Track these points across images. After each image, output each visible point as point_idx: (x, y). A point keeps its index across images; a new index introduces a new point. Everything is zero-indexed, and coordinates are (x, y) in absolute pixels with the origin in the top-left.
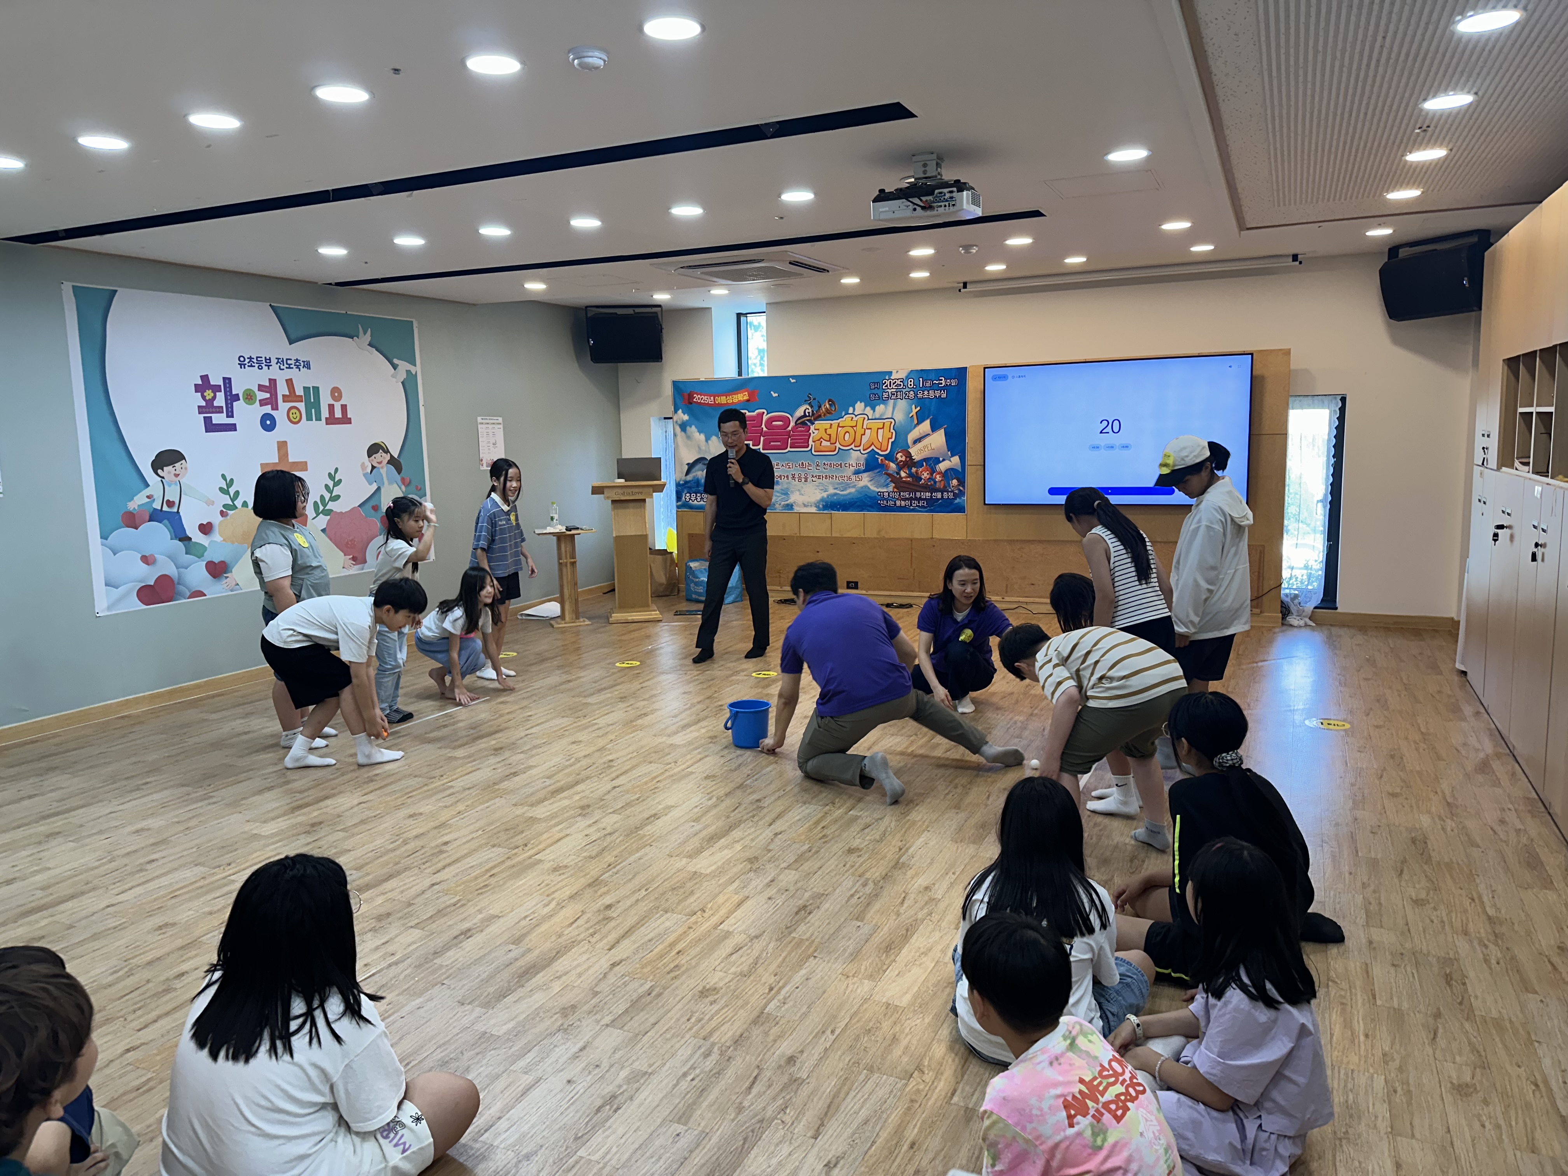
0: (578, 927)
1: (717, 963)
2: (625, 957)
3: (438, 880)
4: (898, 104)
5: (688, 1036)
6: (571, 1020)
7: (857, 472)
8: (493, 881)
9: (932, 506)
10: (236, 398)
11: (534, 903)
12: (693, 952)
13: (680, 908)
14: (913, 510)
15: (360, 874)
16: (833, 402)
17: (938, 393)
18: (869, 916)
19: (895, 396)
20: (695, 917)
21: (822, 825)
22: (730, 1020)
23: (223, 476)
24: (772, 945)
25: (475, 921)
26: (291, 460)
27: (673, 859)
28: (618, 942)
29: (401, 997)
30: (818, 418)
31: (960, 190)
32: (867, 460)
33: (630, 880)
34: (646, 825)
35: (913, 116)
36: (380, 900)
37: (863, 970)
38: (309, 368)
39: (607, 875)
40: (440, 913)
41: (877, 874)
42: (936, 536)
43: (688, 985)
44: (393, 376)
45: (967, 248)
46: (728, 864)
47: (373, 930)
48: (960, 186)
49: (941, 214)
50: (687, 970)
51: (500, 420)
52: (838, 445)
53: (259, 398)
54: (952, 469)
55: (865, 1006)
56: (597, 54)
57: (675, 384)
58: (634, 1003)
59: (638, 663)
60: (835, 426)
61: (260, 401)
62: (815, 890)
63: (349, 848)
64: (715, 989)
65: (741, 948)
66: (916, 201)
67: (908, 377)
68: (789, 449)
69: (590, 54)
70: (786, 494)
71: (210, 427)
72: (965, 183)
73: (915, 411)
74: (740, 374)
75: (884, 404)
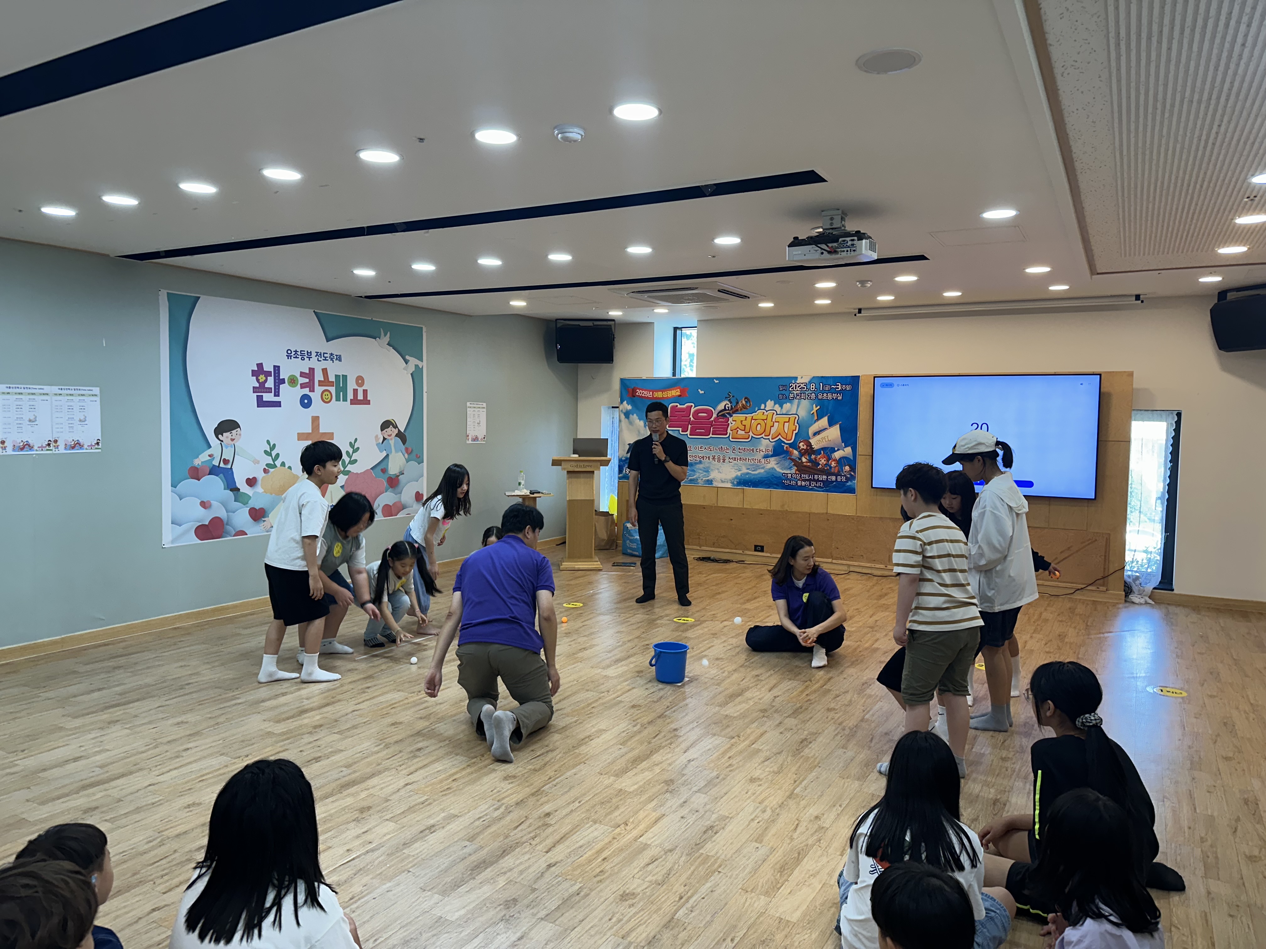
0: (522, 830)
1: (636, 871)
2: (560, 859)
3: (411, 781)
4: (813, 172)
5: (609, 934)
6: (512, 911)
7: (766, 457)
8: (454, 785)
9: (828, 487)
10: (283, 381)
11: (487, 807)
12: (616, 860)
13: (607, 820)
14: (812, 490)
15: (349, 771)
16: (749, 400)
17: (835, 396)
18: (766, 839)
19: (800, 396)
20: (619, 829)
21: (729, 755)
22: (645, 922)
23: (268, 442)
24: (683, 858)
25: (438, 819)
26: (322, 430)
27: (602, 776)
28: (554, 846)
29: (374, 880)
30: (736, 411)
31: (860, 239)
32: (774, 447)
33: (566, 792)
34: (581, 745)
35: (824, 181)
36: (363, 795)
37: (760, 887)
38: (340, 360)
39: (547, 786)
40: (411, 809)
41: (775, 802)
42: (830, 511)
43: (610, 890)
44: (404, 369)
45: (863, 282)
46: (649, 785)
47: (357, 820)
48: (860, 236)
49: (844, 256)
50: (611, 875)
51: (485, 405)
52: (751, 434)
53: (300, 382)
54: (845, 457)
55: (761, 919)
56: (576, 130)
57: (622, 381)
58: (565, 901)
59: (582, 605)
60: (749, 419)
61: (301, 384)
62: (720, 812)
63: (342, 748)
64: (634, 894)
65: (656, 860)
66: (824, 246)
67: (810, 382)
68: (711, 435)
69: (571, 130)
70: (707, 471)
71: (261, 403)
72: (864, 234)
73: (815, 409)
74: (674, 374)
75: (790, 403)
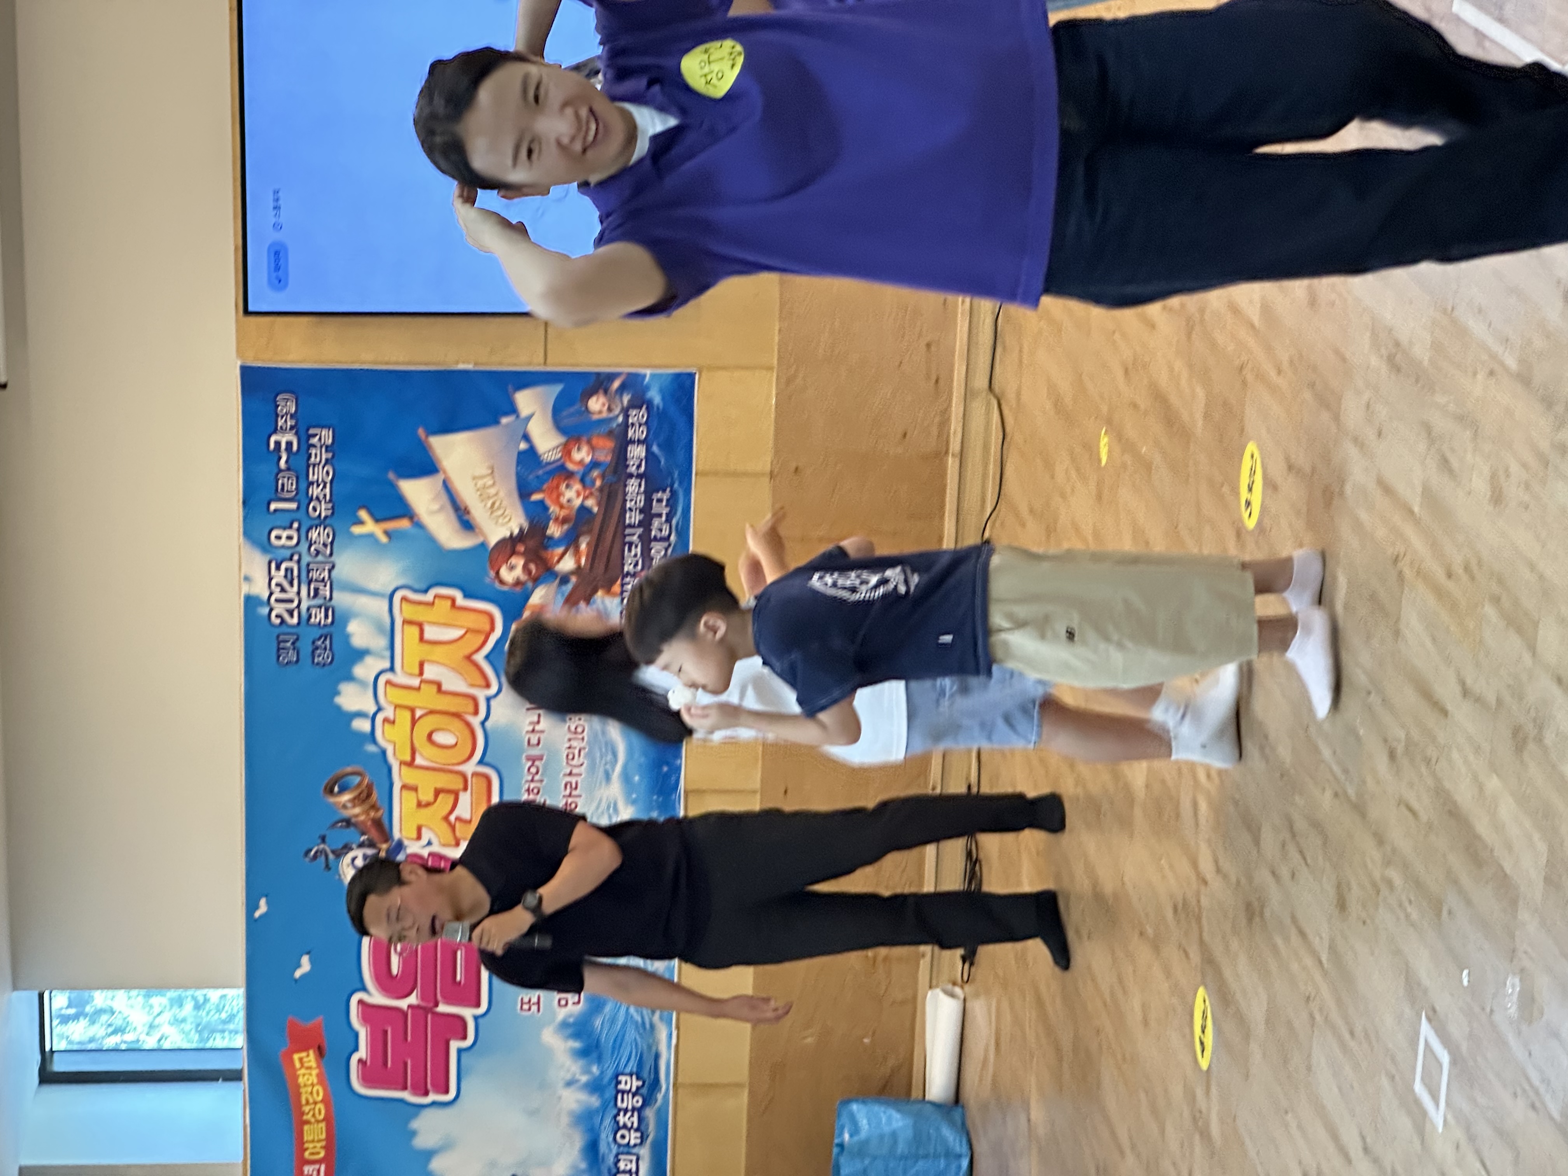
9: (670, 472)
16: (335, 780)
17: (318, 455)
19: (322, 587)
52: (470, 768)
54: (556, 411)
60: (410, 776)
73: (369, 526)
74: (234, 1077)
75: (345, 620)
